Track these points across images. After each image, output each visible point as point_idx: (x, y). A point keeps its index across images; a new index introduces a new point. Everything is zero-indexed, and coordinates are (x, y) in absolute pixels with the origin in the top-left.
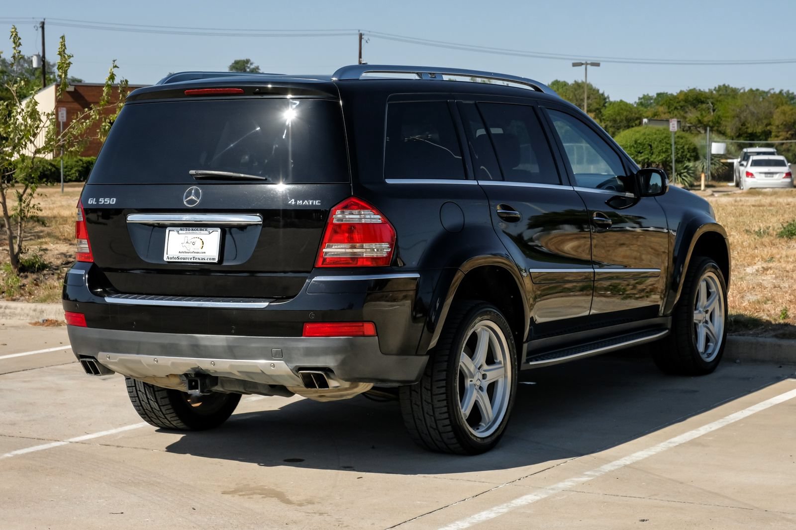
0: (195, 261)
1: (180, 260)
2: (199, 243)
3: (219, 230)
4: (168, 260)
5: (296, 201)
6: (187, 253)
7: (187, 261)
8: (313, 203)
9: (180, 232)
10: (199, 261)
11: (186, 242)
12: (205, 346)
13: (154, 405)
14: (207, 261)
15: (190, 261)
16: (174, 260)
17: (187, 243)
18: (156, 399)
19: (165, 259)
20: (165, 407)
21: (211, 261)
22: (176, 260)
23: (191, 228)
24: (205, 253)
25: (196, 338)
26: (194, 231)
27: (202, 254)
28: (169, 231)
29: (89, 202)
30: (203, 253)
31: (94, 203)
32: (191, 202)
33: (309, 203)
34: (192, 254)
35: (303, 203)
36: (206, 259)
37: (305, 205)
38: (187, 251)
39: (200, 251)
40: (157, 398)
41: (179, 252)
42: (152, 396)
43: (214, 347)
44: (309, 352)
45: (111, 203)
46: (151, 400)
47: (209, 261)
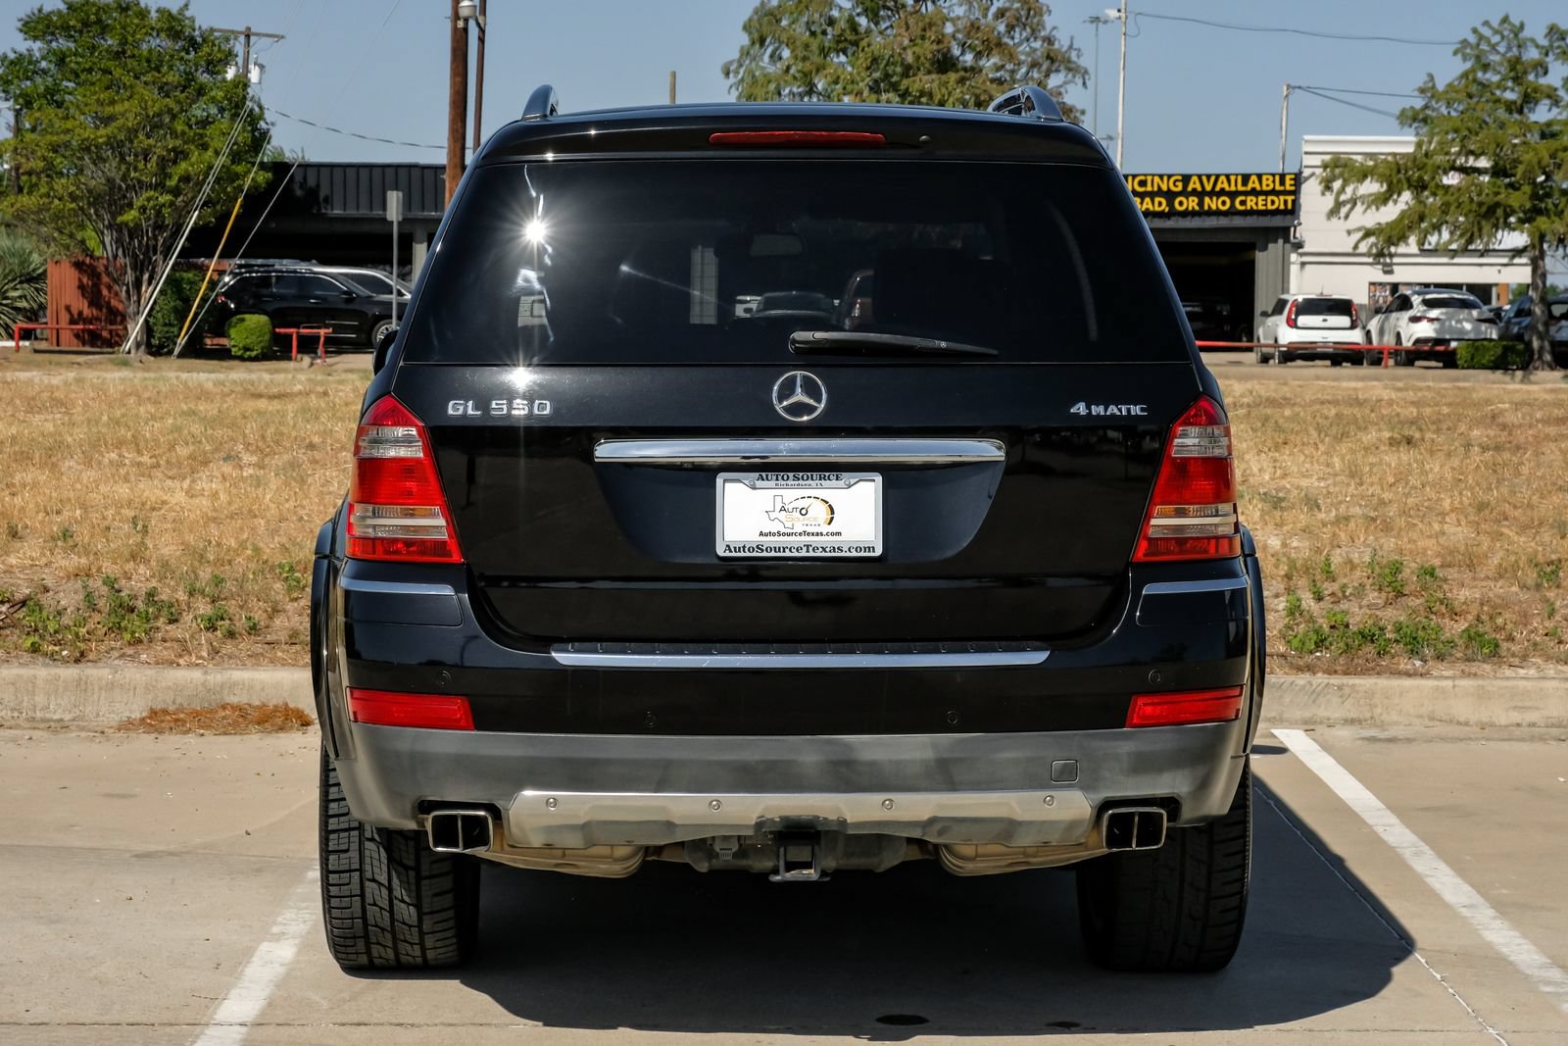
0: (812, 554)
1: (765, 554)
2: (819, 512)
3: (879, 479)
4: (728, 554)
5: (1088, 407)
6: (784, 534)
7: (788, 554)
8: (1129, 410)
9: (759, 483)
10: (824, 554)
11: (778, 508)
12: (873, 764)
13: (407, 912)
14: (848, 554)
15: (796, 554)
16: (748, 554)
17: (783, 509)
18: (419, 897)
19: (721, 551)
20: (435, 916)
21: (862, 554)
22: (755, 554)
23: (791, 475)
24: (839, 534)
25: (847, 746)
26: (801, 482)
27: (830, 538)
28: (725, 481)
29: (450, 412)
30: (833, 534)
31: (470, 412)
32: (798, 409)
33: (1120, 410)
34: (799, 538)
35: (1106, 410)
36: (845, 549)
37: (1113, 415)
38: (783, 530)
39: (825, 529)
40: (424, 893)
41: (761, 534)
42: (408, 891)
43: (898, 763)
44: (1143, 764)
45: (536, 412)
46: (403, 901)
47: (854, 554)
